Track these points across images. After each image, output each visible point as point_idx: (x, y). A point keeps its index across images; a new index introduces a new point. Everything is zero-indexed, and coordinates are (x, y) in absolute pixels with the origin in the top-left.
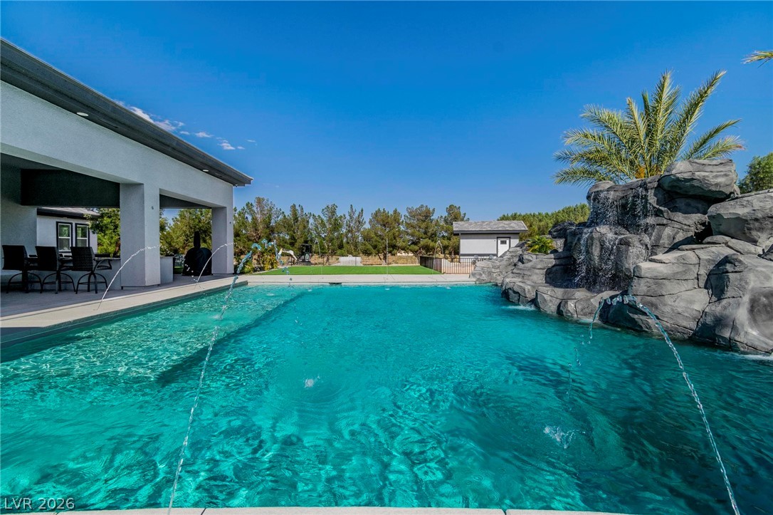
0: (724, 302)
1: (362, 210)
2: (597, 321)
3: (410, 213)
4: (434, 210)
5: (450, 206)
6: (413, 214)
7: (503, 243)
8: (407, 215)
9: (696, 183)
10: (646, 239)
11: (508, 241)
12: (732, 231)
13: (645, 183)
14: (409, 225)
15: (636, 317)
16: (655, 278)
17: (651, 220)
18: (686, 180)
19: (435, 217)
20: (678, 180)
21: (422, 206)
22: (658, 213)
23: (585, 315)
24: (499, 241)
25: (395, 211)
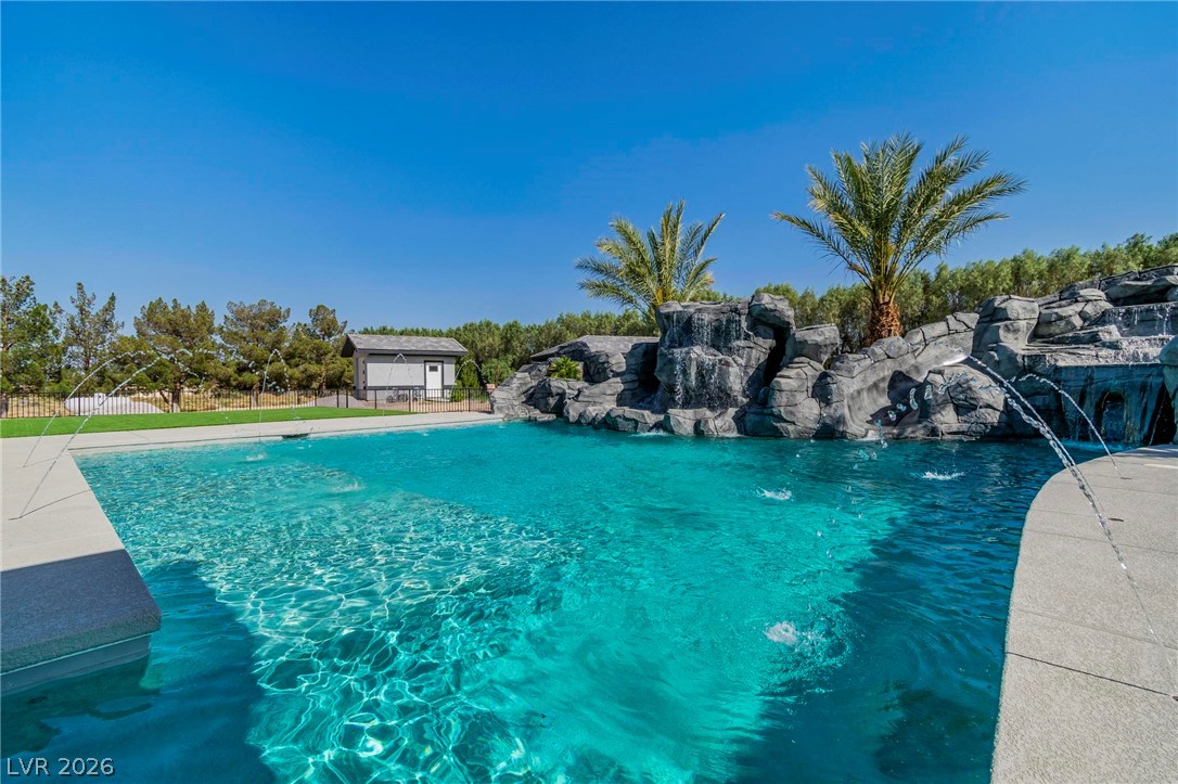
0: (834, 405)
1: (113, 298)
2: (735, 434)
3: (236, 313)
4: (288, 311)
5: (318, 307)
6: (240, 316)
7: (434, 369)
8: (230, 315)
9: (777, 314)
10: (740, 361)
11: (439, 367)
12: (810, 354)
13: (736, 309)
14: (231, 337)
15: (778, 425)
16: (791, 391)
17: (741, 343)
18: (772, 310)
19: (288, 325)
20: (766, 308)
21: (263, 303)
22: (747, 337)
23: (725, 431)
24: (428, 367)
25: (202, 308)
